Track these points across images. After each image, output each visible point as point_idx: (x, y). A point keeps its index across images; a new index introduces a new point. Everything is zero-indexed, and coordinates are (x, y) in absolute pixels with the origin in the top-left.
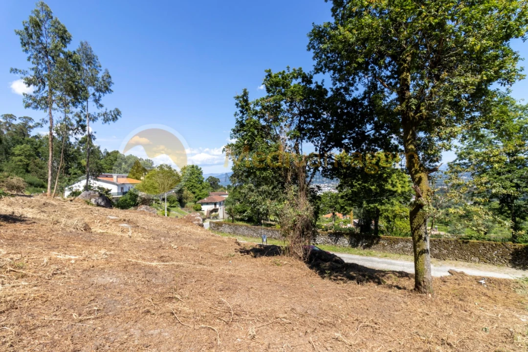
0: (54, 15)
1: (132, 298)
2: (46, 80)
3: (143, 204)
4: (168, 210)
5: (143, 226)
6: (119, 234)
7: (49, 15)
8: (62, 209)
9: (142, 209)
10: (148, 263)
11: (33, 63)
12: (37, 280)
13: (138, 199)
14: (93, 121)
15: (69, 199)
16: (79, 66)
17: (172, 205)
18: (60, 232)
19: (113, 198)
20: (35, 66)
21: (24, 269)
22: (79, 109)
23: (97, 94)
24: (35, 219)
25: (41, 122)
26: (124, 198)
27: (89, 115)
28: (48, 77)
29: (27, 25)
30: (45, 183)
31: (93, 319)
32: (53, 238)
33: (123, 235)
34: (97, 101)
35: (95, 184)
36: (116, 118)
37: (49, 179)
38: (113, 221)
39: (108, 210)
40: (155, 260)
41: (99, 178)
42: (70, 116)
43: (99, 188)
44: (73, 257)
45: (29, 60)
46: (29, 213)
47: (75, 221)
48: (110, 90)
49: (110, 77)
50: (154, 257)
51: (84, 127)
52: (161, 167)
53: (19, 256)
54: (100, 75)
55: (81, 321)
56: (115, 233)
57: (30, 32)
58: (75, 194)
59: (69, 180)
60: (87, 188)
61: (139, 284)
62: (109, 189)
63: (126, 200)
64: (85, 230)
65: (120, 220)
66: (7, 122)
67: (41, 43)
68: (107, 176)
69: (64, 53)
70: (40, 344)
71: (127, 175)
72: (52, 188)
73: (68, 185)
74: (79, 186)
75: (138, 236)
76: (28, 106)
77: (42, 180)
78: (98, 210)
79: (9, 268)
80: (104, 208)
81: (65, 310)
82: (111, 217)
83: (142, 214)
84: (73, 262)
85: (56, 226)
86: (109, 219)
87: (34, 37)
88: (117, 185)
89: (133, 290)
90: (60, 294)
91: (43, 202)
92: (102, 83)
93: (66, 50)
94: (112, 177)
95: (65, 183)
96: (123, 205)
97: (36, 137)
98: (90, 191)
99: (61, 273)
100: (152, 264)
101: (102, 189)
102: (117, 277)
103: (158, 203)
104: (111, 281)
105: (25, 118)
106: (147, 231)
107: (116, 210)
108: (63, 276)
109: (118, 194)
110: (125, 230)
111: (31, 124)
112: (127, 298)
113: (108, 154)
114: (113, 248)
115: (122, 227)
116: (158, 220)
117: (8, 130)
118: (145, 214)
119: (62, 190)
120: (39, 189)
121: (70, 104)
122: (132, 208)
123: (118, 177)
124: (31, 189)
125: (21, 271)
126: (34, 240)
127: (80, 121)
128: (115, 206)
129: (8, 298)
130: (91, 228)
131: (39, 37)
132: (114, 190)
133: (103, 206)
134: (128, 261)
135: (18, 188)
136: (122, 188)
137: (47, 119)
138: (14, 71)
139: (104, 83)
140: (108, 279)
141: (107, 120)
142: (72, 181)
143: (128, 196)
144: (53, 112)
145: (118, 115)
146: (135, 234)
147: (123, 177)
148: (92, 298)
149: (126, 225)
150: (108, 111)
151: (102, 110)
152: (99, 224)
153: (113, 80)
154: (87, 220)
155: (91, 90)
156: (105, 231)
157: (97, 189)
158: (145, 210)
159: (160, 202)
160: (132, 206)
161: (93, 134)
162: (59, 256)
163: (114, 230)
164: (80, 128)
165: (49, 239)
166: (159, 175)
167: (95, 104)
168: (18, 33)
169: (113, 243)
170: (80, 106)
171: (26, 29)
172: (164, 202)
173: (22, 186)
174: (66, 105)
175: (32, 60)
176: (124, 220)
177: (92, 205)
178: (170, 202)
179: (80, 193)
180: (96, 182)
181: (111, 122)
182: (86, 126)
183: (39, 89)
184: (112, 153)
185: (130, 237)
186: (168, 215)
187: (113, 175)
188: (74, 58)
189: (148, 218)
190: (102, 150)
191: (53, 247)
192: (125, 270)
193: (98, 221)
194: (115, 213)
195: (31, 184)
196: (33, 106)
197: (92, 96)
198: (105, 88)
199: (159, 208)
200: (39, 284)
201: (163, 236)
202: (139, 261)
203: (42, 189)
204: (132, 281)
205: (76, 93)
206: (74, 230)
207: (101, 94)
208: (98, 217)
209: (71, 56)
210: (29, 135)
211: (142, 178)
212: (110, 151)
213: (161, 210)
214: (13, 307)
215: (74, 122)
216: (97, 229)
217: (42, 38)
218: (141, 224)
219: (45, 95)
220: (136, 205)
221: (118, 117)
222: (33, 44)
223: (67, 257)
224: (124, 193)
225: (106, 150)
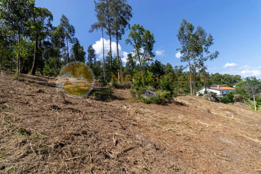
0: (187, 22)
1: (247, 158)
2: (187, 49)
3: (237, 101)
4: (257, 106)
5: (240, 115)
6: (226, 117)
7: (186, 23)
8: (197, 102)
9: (237, 104)
10: (251, 139)
11: (182, 44)
12: (196, 131)
13: (234, 98)
14: (206, 60)
15: (199, 97)
16: (198, 38)
17: (259, 103)
18: (198, 112)
19: (218, 97)
20: (183, 45)
21: (190, 125)
22: (199, 57)
23: (206, 47)
24: (189, 105)
25: (186, 66)
26: (225, 97)
27: (203, 58)
28: (187, 47)
29: (179, 31)
30: (189, 91)
31: (225, 160)
32: (196, 114)
33: (229, 118)
34: (206, 51)
35: (209, 90)
36: (217, 56)
37: (191, 89)
38: (221, 109)
39: (217, 104)
40: (256, 138)
41: (211, 88)
42: (196, 61)
43: (211, 92)
44: (207, 124)
45: (181, 44)
46: (187, 102)
47: (203, 107)
48: (212, 43)
49: (212, 37)
50: (254, 136)
51: (202, 65)
52: (247, 79)
53: (188, 119)
54: (207, 38)
55: (218, 158)
56: (223, 116)
57: (181, 33)
58: (201, 95)
59: (198, 89)
60: (206, 92)
61: (249, 151)
62: (216, 92)
63: (226, 99)
64: (208, 112)
65: (225, 109)
66: (176, 69)
67: (184, 35)
68: (214, 86)
69: (192, 35)
70: (203, 160)
71: (224, 85)
72: (192, 93)
73: (198, 91)
74: (202, 92)
75: (238, 120)
76: (182, 61)
77: (188, 89)
78: (213, 103)
79: (186, 123)
80: (215, 102)
81: (210, 149)
82: (220, 107)
83: (238, 107)
84: (208, 127)
85: (196, 109)
86: (219, 108)
87: (182, 34)
88: (220, 90)
89: (246, 153)
90: (206, 140)
91: (190, 98)
92: (208, 41)
93: (192, 34)
94: (216, 86)
95: (196, 90)
96: (225, 101)
97: (185, 73)
98: (207, 94)
99: (204, 131)
100: (254, 140)
101: (212, 93)
102: (233, 142)
103: (248, 101)
104: (230, 142)
105: (181, 66)
106: (244, 118)
107: (221, 104)
108: (205, 132)
109: (221, 95)
110: (229, 115)
111: (182, 68)
112: (242, 156)
113: (213, 75)
114: (225, 124)
115: (227, 113)
116: (251, 112)
117: (176, 72)
118: (240, 107)
119: (195, 94)
120: (187, 93)
121: (196, 56)
122: (231, 103)
123: (219, 86)
124: (185, 93)
125: (189, 125)
126: (190, 113)
127: (201, 62)
128: (220, 101)
129: (188, 135)
130: (211, 111)
131: (183, 34)
132: (218, 93)
133: (214, 102)
134: (237, 134)
135: (182, 93)
136: (223, 92)
137: (188, 64)
138: (177, 50)
139: (209, 41)
140: (228, 141)
141: (212, 58)
142: (199, 89)
143: (227, 97)
144: (190, 61)
145: (217, 54)
146: (236, 119)
147: (222, 86)
148: (222, 148)
149: (229, 112)
150: (212, 54)
151: (209, 54)
152: (214, 110)
153: (213, 38)
154: (208, 107)
155: (204, 46)
156: (218, 114)
157: (210, 93)
158: (239, 105)
159: (249, 101)
160: (230, 102)
161: (206, 67)
162: (201, 123)
163: (222, 114)
164: (201, 65)
165: (195, 114)
166: (247, 83)
167: (205, 52)
168: (177, 36)
169: (224, 121)
170: (200, 55)
171: (179, 33)
172: (253, 101)
173: (183, 92)
174: (194, 57)
175: (182, 43)
176: (227, 110)
177: (209, 100)
178: (257, 101)
179: (203, 95)
180: (209, 89)
181: (214, 59)
182: (203, 64)
183: (185, 54)
184: (215, 74)
185: (234, 120)
186: (257, 110)
187: (217, 85)
188: (196, 35)
189: (242, 110)
190: (210, 74)
191: (198, 118)
192: (236, 138)
193: (213, 109)
194: (221, 105)
195: (185, 91)
196: (183, 61)
197: (204, 49)
198: (210, 43)
199: (249, 104)
200: (197, 133)
201: (257, 123)
202: (244, 136)
203: (188, 93)
204: (244, 147)
205: (198, 50)
206: (204, 112)
207: (208, 47)
208: (213, 107)
209: (194, 35)
210: (182, 72)
211: (234, 86)
212: (214, 74)
213: (251, 106)
214: (190, 139)
215: (198, 63)
216: (213, 112)
217: (184, 33)
218: (238, 113)
219: (187, 55)
220: (233, 102)
221: (218, 55)
222: (182, 37)
223: (205, 124)
224: (224, 95)
225: (212, 73)
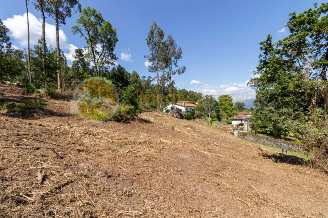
0: (158, 26)
1: (196, 169)
2: (156, 58)
3: (197, 118)
4: (211, 122)
5: (198, 130)
6: (187, 133)
7: (156, 27)
8: (163, 118)
9: (197, 121)
10: (202, 151)
11: (151, 51)
12: (157, 150)
13: (195, 115)
14: (174, 74)
15: (165, 114)
16: (168, 48)
17: (213, 119)
18: (163, 129)
19: (183, 114)
20: (152, 53)
21: (152, 144)
22: (168, 69)
23: (175, 60)
24: (154, 122)
25: (154, 78)
26: (188, 114)
27: (172, 72)
28: (156, 56)
29: (149, 34)
30: (156, 106)
31: (179, 175)
32: (161, 131)
33: (189, 134)
34: (175, 64)
35: (176, 106)
36: (184, 71)
37: (158, 104)
38: (184, 126)
39: (181, 120)
40: (206, 150)
41: (177, 104)
42: (165, 73)
43: (177, 108)
44: (169, 142)
45: (150, 50)
46: (152, 119)
47: (168, 124)
48: (181, 57)
49: (181, 50)
50: (205, 149)
51: (170, 78)
52: (207, 97)
53: (150, 138)
54: (176, 50)
55: (174, 174)
56: (185, 132)
57: (150, 37)
58: (167, 111)
59: (165, 105)
60: (172, 108)
61: (199, 162)
62: (181, 109)
63: (189, 115)
64: (172, 129)
65: (187, 126)
66: (143, 80)
67: (154, 41)
68: (180, 103)
69: (162, 43)
70: (160, 179)
71: (189, 102)
72: (159, 108)
73: (165, 107)
74: (169, 108)
75: (196, 136)
76: (150, 71)
77: (155, 105)
78: (177, 120)
79: (148, 143)
80: (179, 119)
81: (168, 166)
82: (183, 124)
83: (197, 123)
84: (169, 144)
85: (161, 126)
86: (182, 125)
87: (151, 39)
88: (185, 107)
89: (196, 165)
90: (165, 158)
91: (156, 115)
92: (178, 54)
93: (162, 41)
94: (182, 103)
95: (164, 106)
96: (188, 118)
97: (153, 85)
98: (173, 110)
99: (165, 149)
100: (204, 152)
101: (178, 109)
102: (188, 156)
103: (205, 118)
104: (186, 157)
105: (149, 77)
106: (200, 134)
107: (184, 120)
108: (166, 150)
109: (185, 112)
110: (189, 131)
111: (151, 79)
112: (193, 168)
113: (180, 91)
114: (185, 140)
115: (188, 129)
116: (206, 128)
117: (144, 83)
118: (199, 124)
119: (162, 110)
120: (154, 108)
121: (165, 68)
122: (192, 120)
123: (185, 103)
124: (152, 108)
125: (151, 144)
126: (154, 132)
127: (169, 75)
128: (184, 118)
129: (148, 155)
130: (175, 128)
131: (153, 39)
132: (183, 109)
133: (179, 118)
134: (192, 148)
135: (148, 108)
136: (187, 109)
137: (157, 76)
138: (145, 57)
139: (179, 54)
140: (184, 156)
141: (180, 73)
142: (166, 105)
143: (190, 113)
144: (158, 72)
145: (185, 69)
146: (194, 134)
147: (187, 103)
148: (178, 164)
149: (190, 129)
150: (180, 68)
151: (178, 68)
152: (178, 127)
153: (182, 51)
154: (173, 125)
155: (173, 58)
156: (180, 131)
157: (176, 109)
158: (199, 121)
159: (206, 117)
160: (192, 118)
161: (174, 81)
162: (163, 141)
163: (184, 131)
164: (169, 79)
165: (159, 132)
166: (206, 101)
167: (174, 65)
168: (146, 39)
169: (185, 138)
170: (168, 68)
171: (149, 36)
172: (209, 117)
173: (149, 107)
174: (163, 69)
175: (151, 50)
176: (189, 126)
177: (174, 117)
178: (212, 118)
179: (169, 111)
180: (176, 105)
181: (182, 74)
182: (171, 78)
183: (154, 63)
184: (182, 90)
185: (192, 135)
186: (211, 125)
187: (183, 102)
188: (166, 44)
189: (200, 126)
190: (178, 89)
191: (161, 136)
192: (191, 153)
193: (177, 125)
194: (184, 122)
195: (152, 106)
196: (152, 71)
197: (173, 62)
198: (179, 57)
199: (206, 121)
200: (158, 152)
201: (209, 137)
202: (198, 150)
203: (155, 109)
204: (195, 160)
205: (167, 61)
206: (168, 129)
207: (177, 60)
208: (177, 123)
209: (164, 44)
210: (150, 85)
211: (196, 103)
212: (181, 89)
213: (207, 122)
214: (150, 160)
215: (166, 76)
216: (177, 129)
217: (154, 39)
218: (197, 129)
219: (155, 65)
220: (194, 118)
221: (185, 70)
222: (151, 43)
223: (167, 141)
224: (188, 112)
225: (179, 89)
